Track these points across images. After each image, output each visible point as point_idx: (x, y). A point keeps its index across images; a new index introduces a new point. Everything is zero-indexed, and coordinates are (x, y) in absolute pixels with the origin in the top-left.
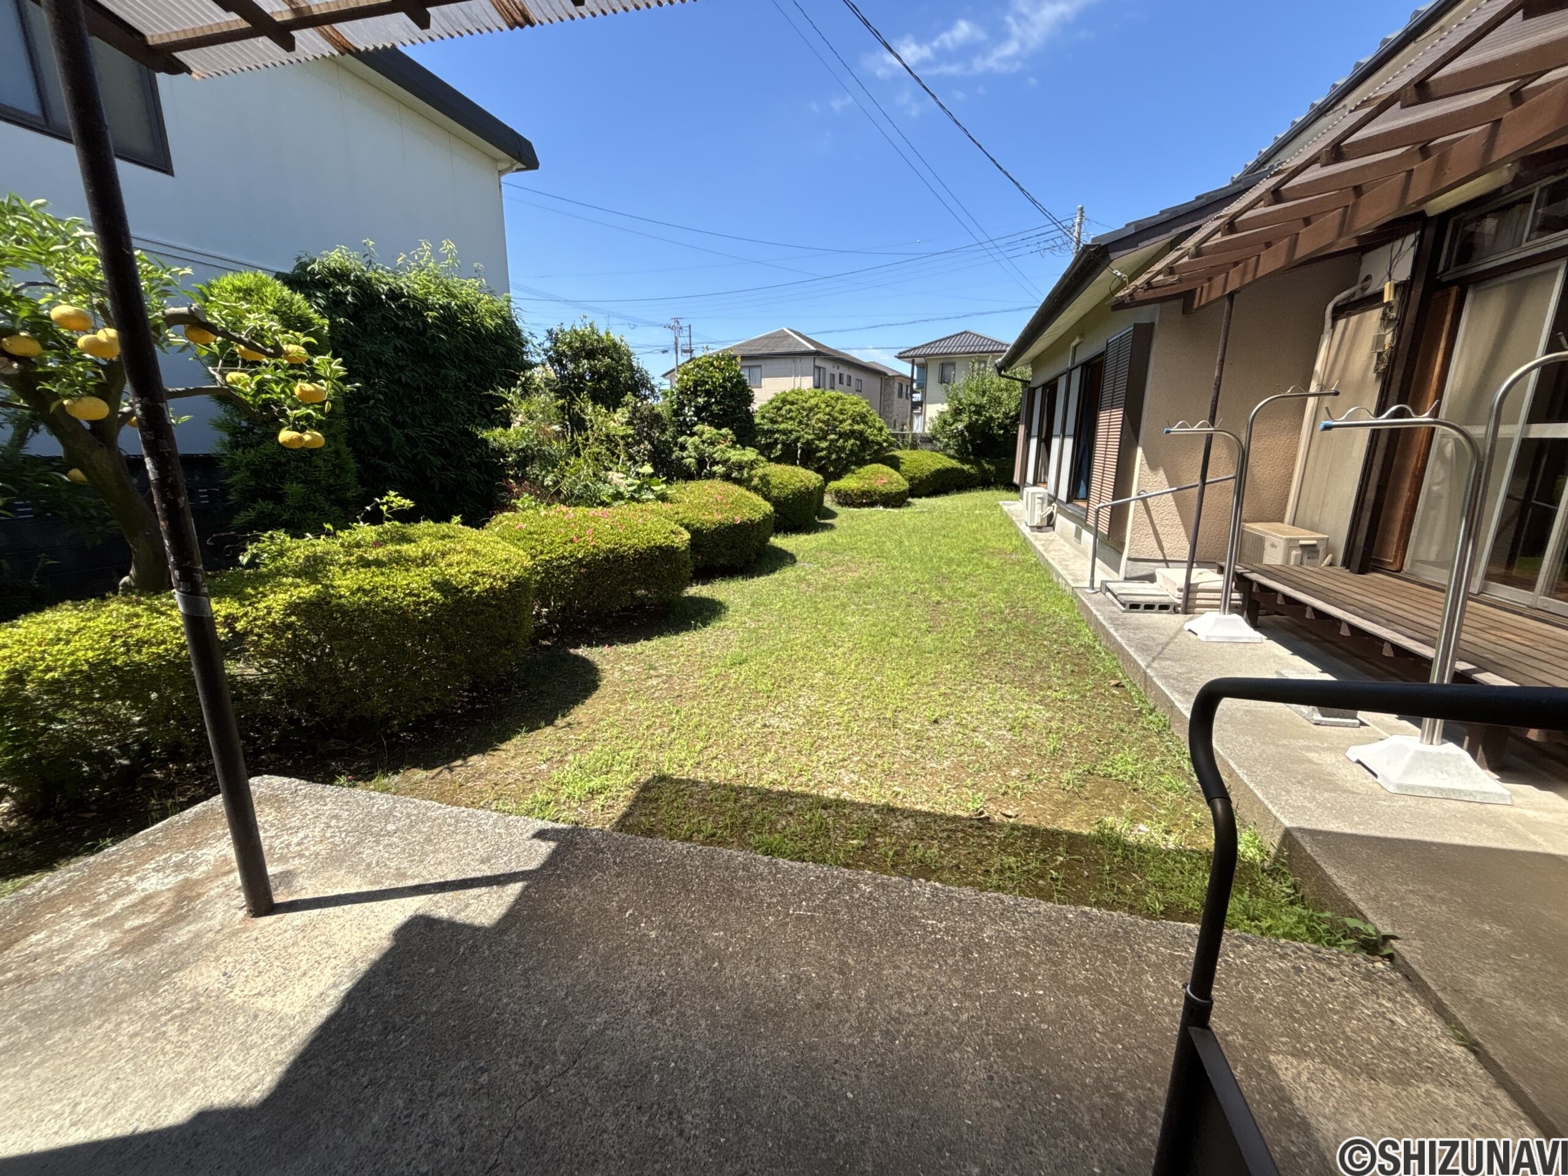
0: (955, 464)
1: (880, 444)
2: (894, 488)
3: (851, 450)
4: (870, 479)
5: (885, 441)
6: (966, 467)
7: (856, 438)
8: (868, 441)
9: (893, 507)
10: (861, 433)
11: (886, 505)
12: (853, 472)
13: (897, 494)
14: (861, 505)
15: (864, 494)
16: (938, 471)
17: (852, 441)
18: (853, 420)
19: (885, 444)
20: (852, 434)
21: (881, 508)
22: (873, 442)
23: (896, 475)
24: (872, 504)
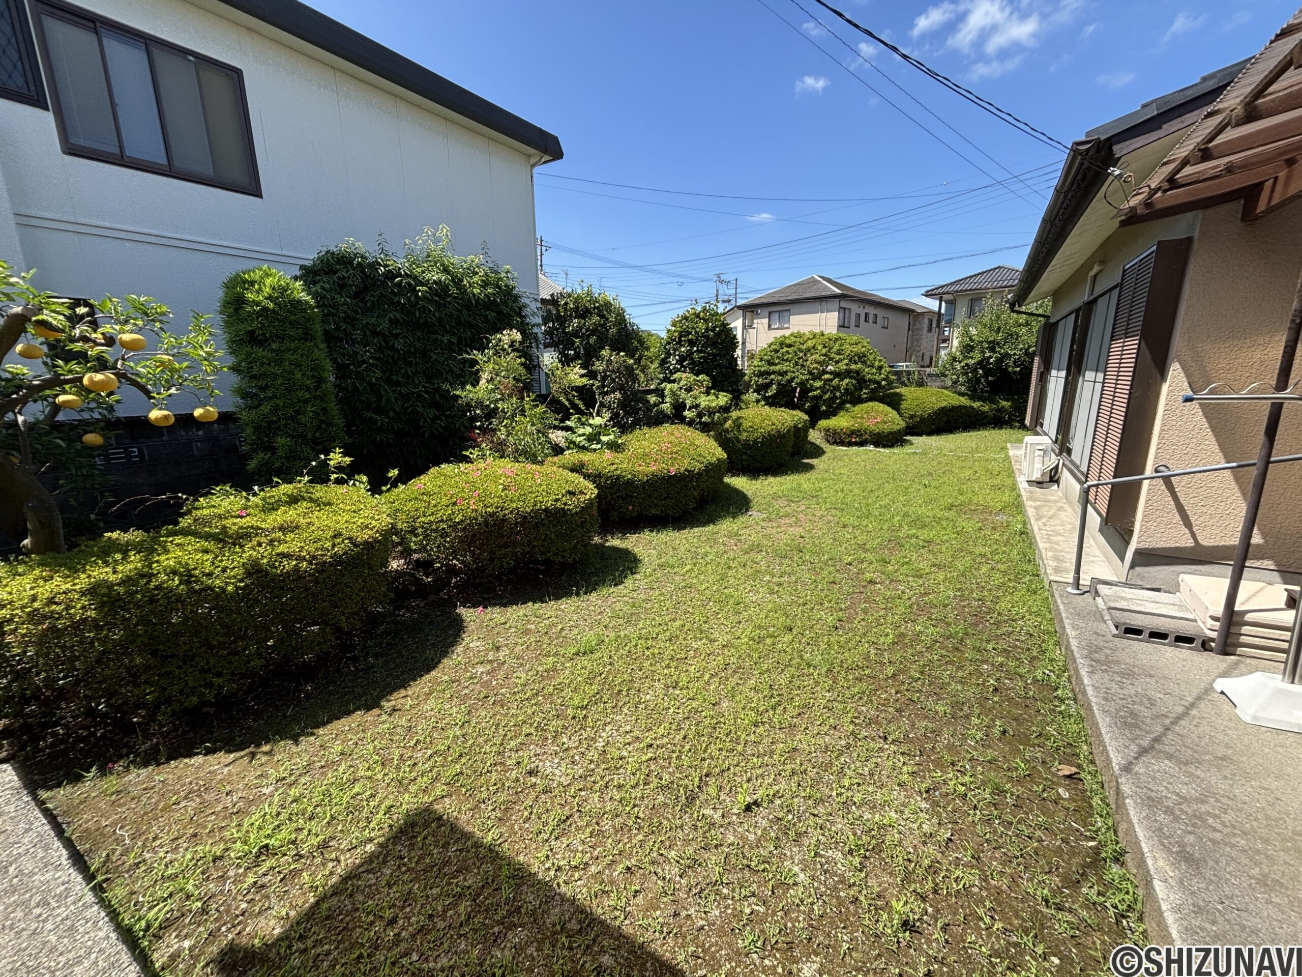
0: (964, 401)
1: (878, 383)
2: (887, 428)
3: (846, 390)
4: (862, 418)
5: (884, 380)
6: (976, 405)
7: (851, 378)
8: (865, 381)
9: (884, 446)
10: (858, 372)
11: (877, 444)
12: (847, 411)
13: (890, 433)
14: (850, 444)
15: (853, 433)
16: (942, 410)
17: (847, 381)
18: (850, 360)
19: (884, 383)
20: (848, 373)
21: (872, 447)
22: (870, 380)
23: (893, 414)
24: (862, 444)
